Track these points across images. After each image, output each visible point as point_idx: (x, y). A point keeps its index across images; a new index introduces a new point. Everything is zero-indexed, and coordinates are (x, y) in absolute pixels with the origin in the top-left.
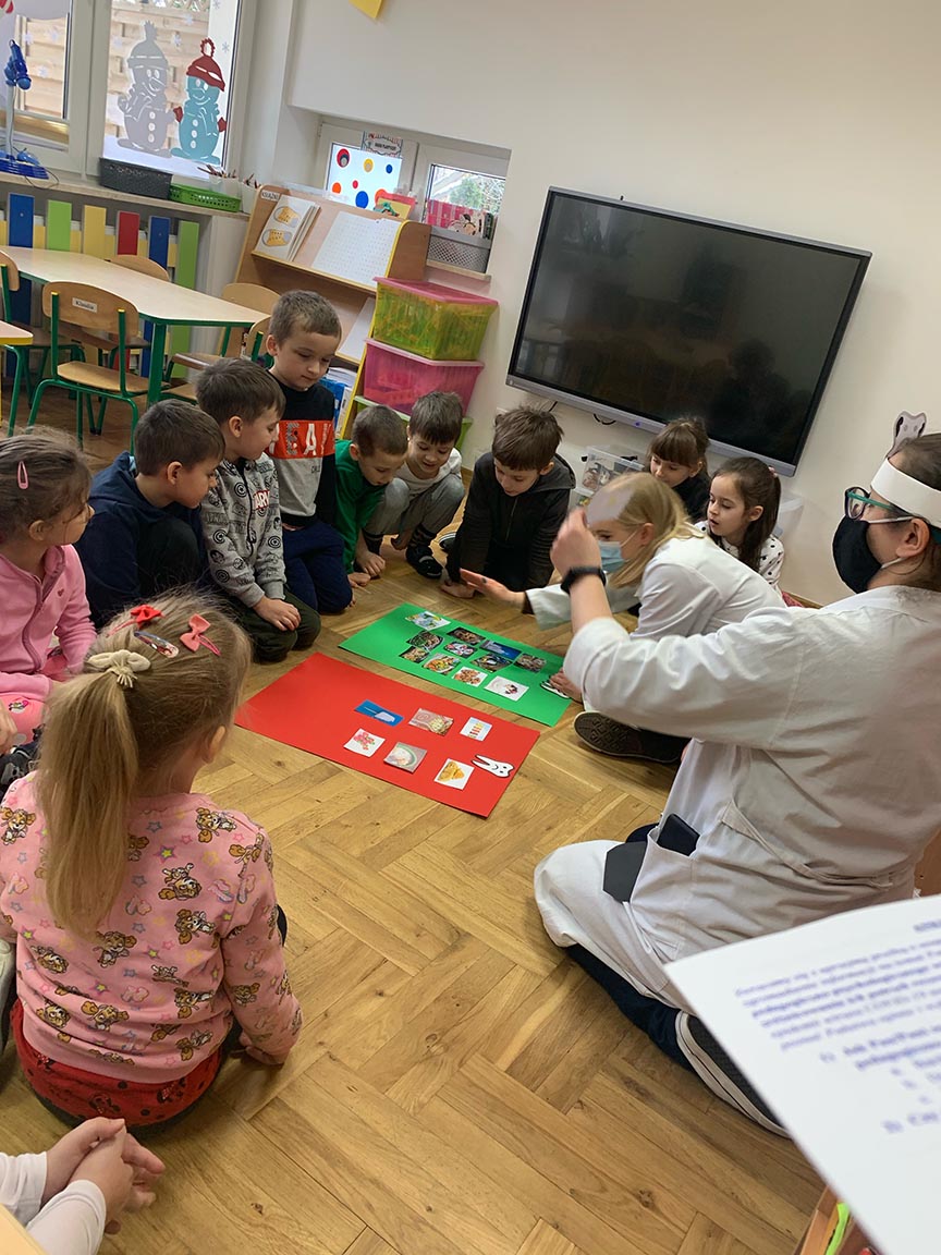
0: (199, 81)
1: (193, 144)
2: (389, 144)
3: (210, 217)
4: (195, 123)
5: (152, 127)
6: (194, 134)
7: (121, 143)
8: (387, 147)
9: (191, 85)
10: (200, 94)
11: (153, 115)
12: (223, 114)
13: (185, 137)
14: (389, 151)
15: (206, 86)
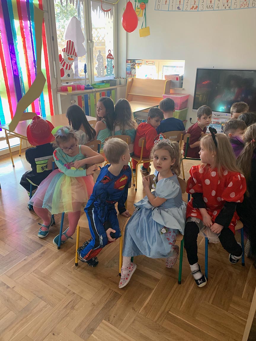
0: (109, 59)
1: (109, 73)
2: (152, 63)
3: (117, 88)
4: (109, 68)
5: (102, 72)
6: (109, 70)
7: (97, 77)
8: (151, 64)
9: (107, 60)
10: (109, 62)
11: (102, 69)
12: (113, 65)
13: (107, 72)
14: (152, 64)
15: (110, 60)
